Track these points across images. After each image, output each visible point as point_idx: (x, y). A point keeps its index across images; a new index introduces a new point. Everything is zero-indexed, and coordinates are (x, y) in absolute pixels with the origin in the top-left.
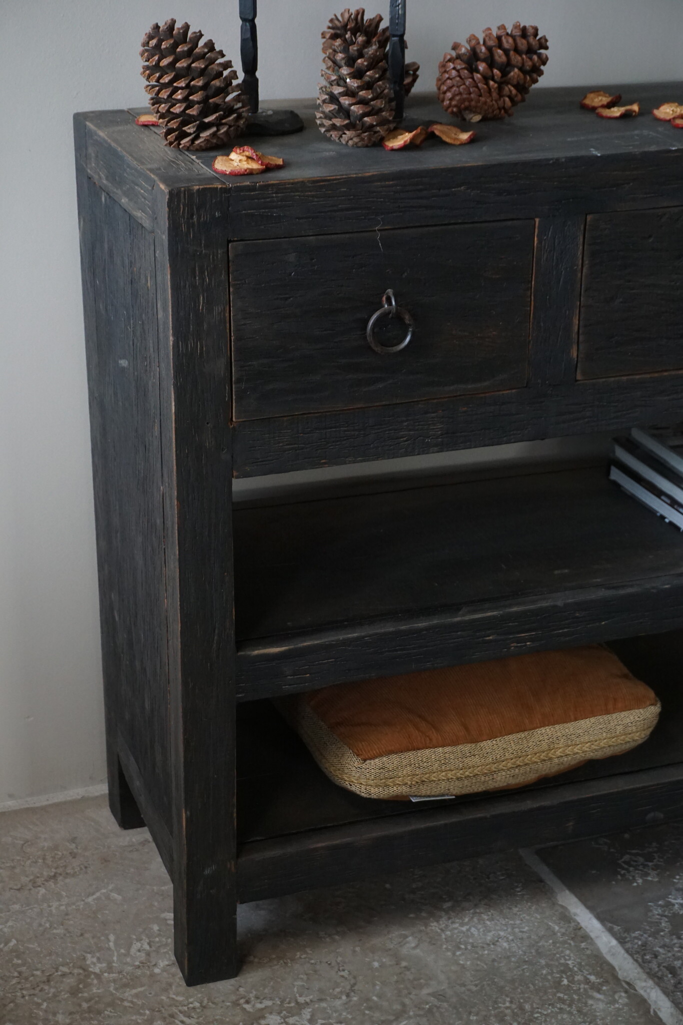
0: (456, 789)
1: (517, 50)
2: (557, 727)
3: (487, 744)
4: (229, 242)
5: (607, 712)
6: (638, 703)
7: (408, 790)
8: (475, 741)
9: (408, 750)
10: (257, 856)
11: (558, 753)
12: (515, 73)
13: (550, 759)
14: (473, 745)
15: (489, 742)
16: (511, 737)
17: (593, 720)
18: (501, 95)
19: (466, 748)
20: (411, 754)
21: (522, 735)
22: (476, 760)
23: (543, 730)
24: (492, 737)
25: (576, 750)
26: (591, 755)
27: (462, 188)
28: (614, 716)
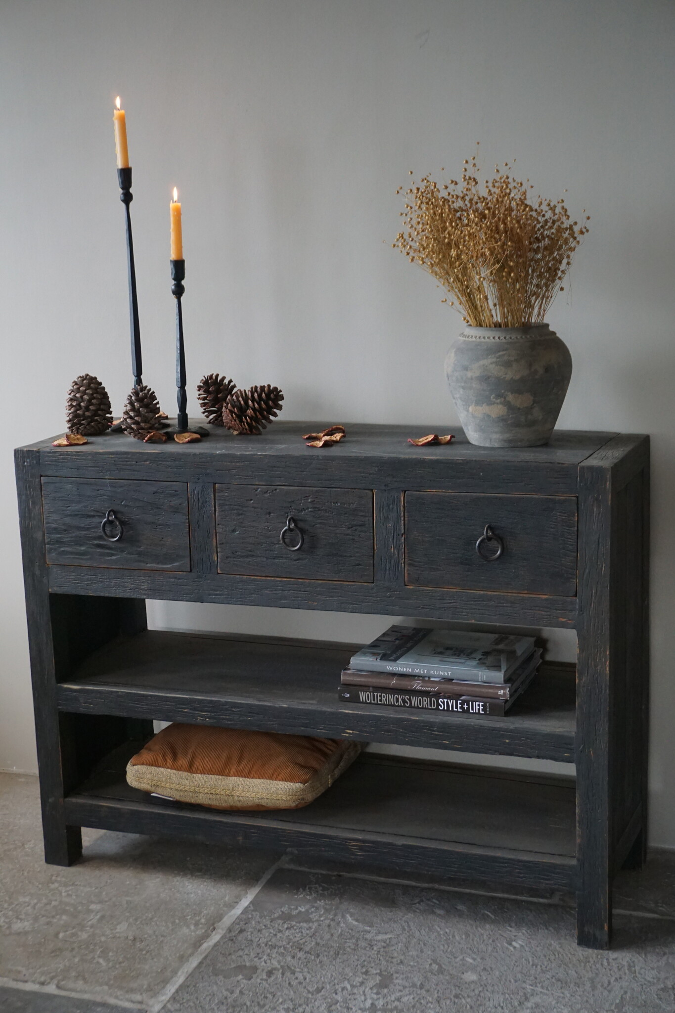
0: (177, 796)
1: (253, 400)
2: (241, 779)
3: (198, 776)
4: (41, 476)
5: (271, 778)
6: (291, 779)
7: (150, 788)
8: (192, 773)
9: (152, 765)
10: (74, 800)
11: (238, 794)
12: (249, 412)
13: (232, 795)
14: (189, 774)
15: (200, 775)
16: (213, 776)
17: (262, 780)
18: (241, 421)
19: (184, 774)
20: (153, 768)
21: (220, 777)
22: (187, 782)
23: (233, 778)
24: (202, 773)
25: (247, 795)
26: (257, 801)
27: (148, 463)
28: (275, 782)
